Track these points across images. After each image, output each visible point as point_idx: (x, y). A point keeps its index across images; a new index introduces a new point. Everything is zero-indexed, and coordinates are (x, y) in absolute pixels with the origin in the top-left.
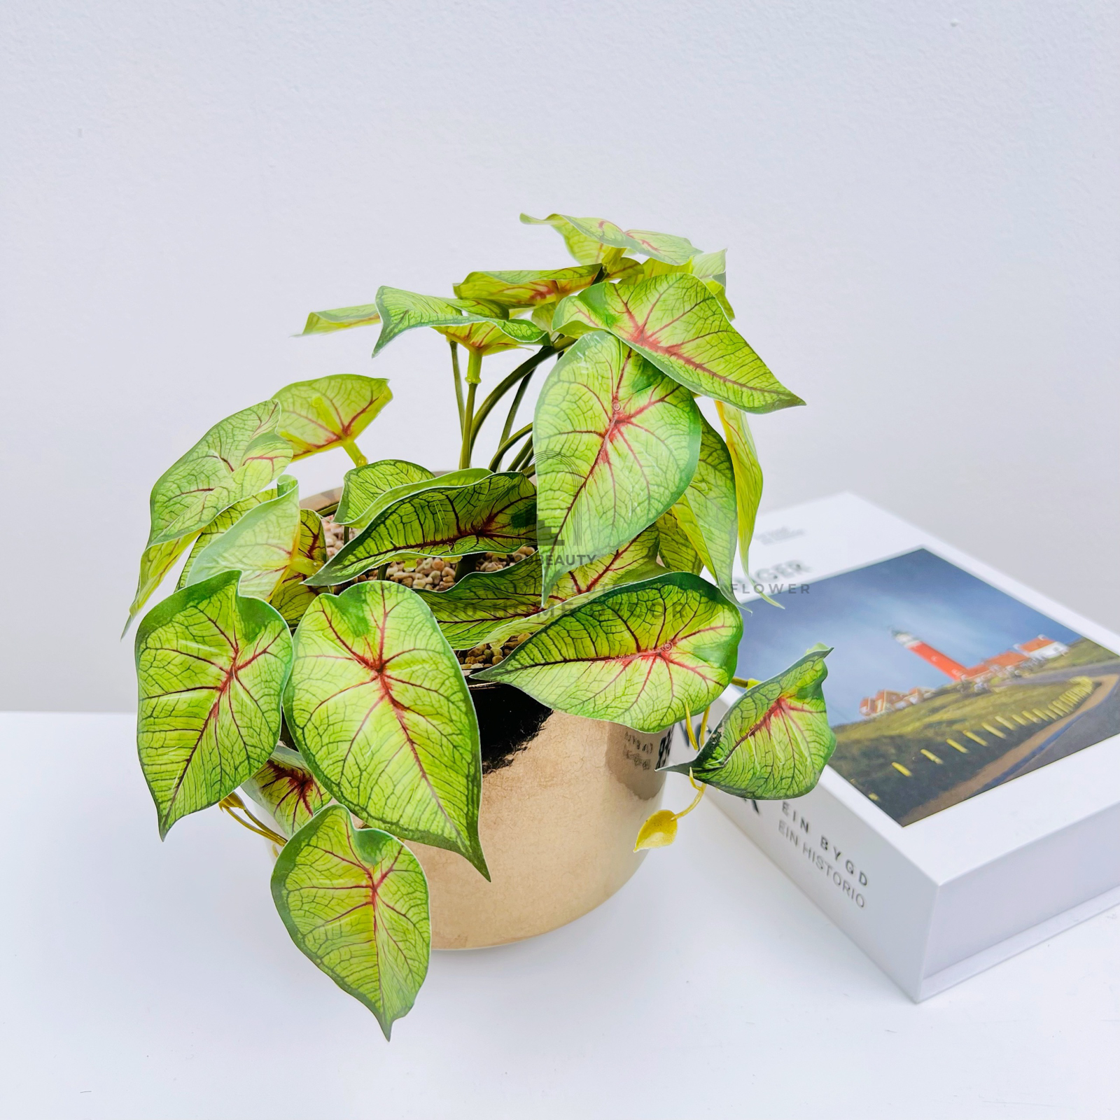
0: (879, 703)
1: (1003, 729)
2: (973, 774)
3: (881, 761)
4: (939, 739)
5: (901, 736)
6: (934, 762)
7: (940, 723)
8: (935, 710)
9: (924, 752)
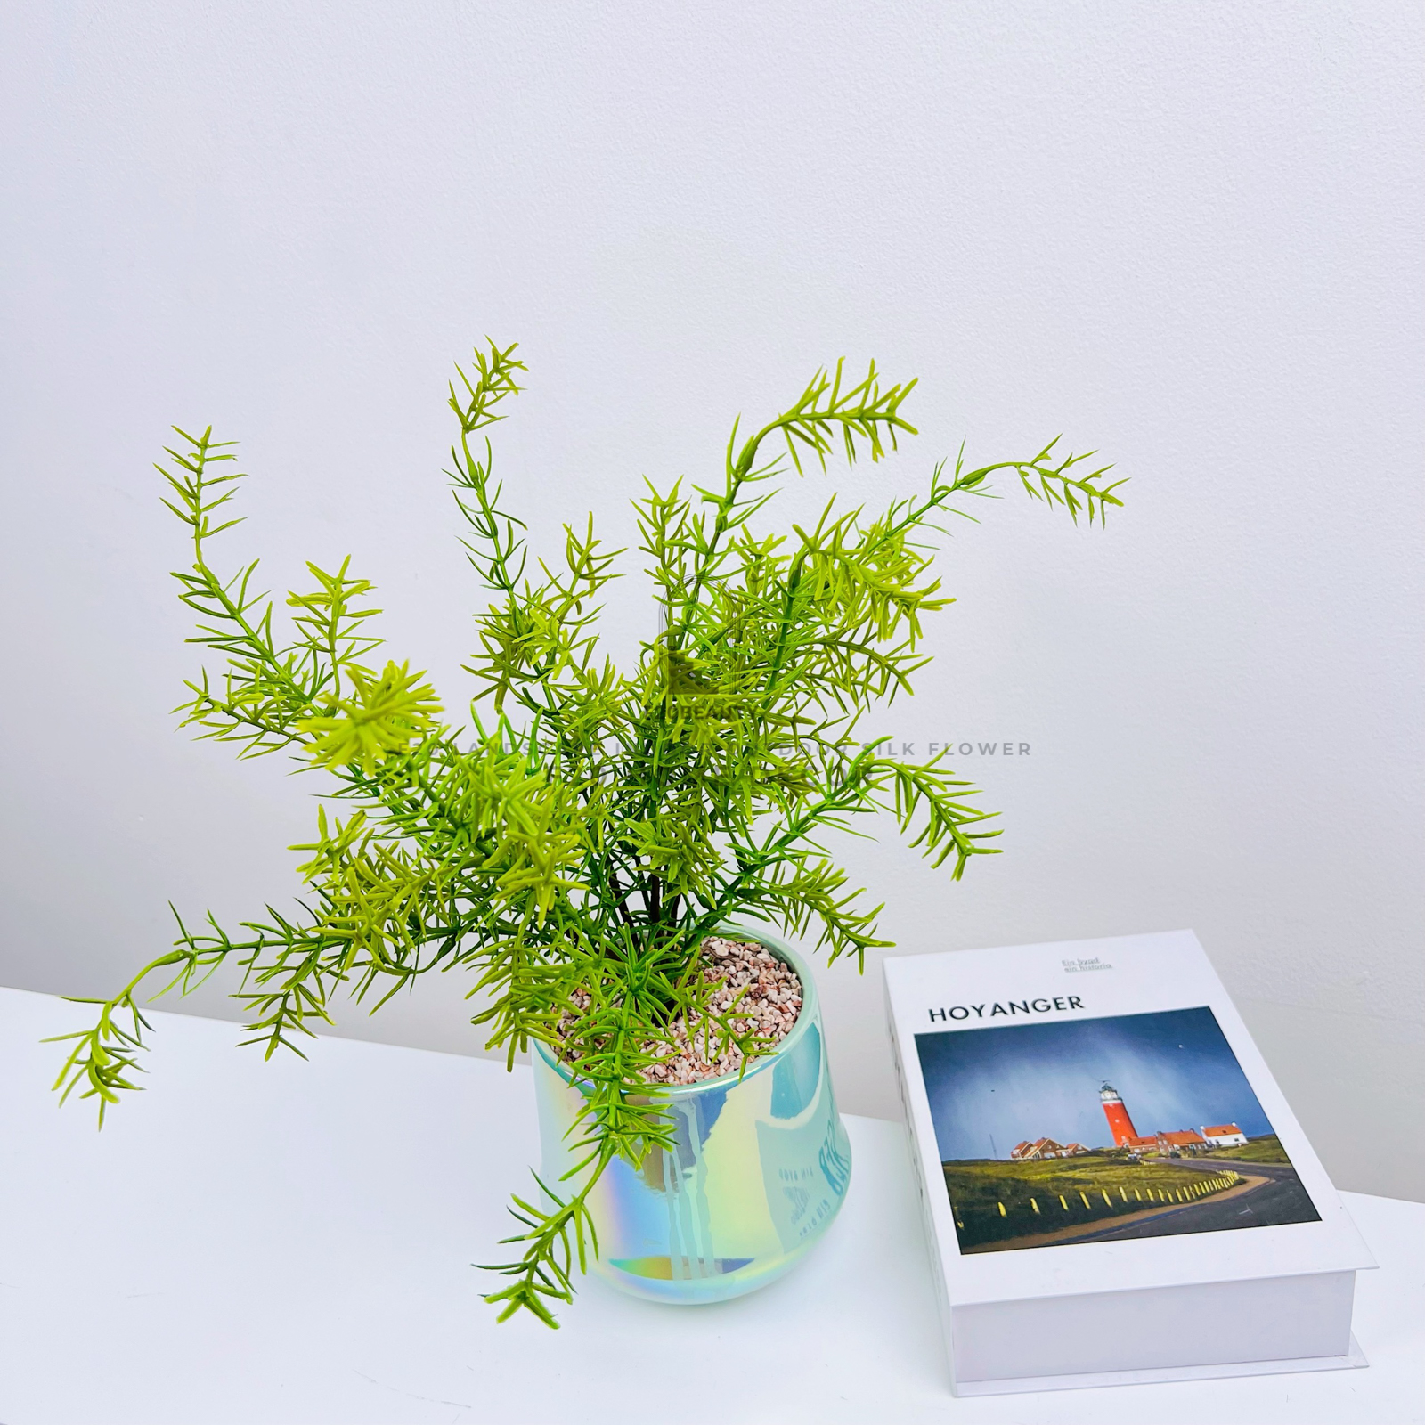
0: (1032, 1149)
1: (1116, 1199)
2: (1055, 1230)
3: (993, 1198)
4: (1055, 1193)
5: (1026, 1181)
6: (1034, 1210)
7: (1068, 1179)
8: (1075, 1167)
9: (1033, 1200)
